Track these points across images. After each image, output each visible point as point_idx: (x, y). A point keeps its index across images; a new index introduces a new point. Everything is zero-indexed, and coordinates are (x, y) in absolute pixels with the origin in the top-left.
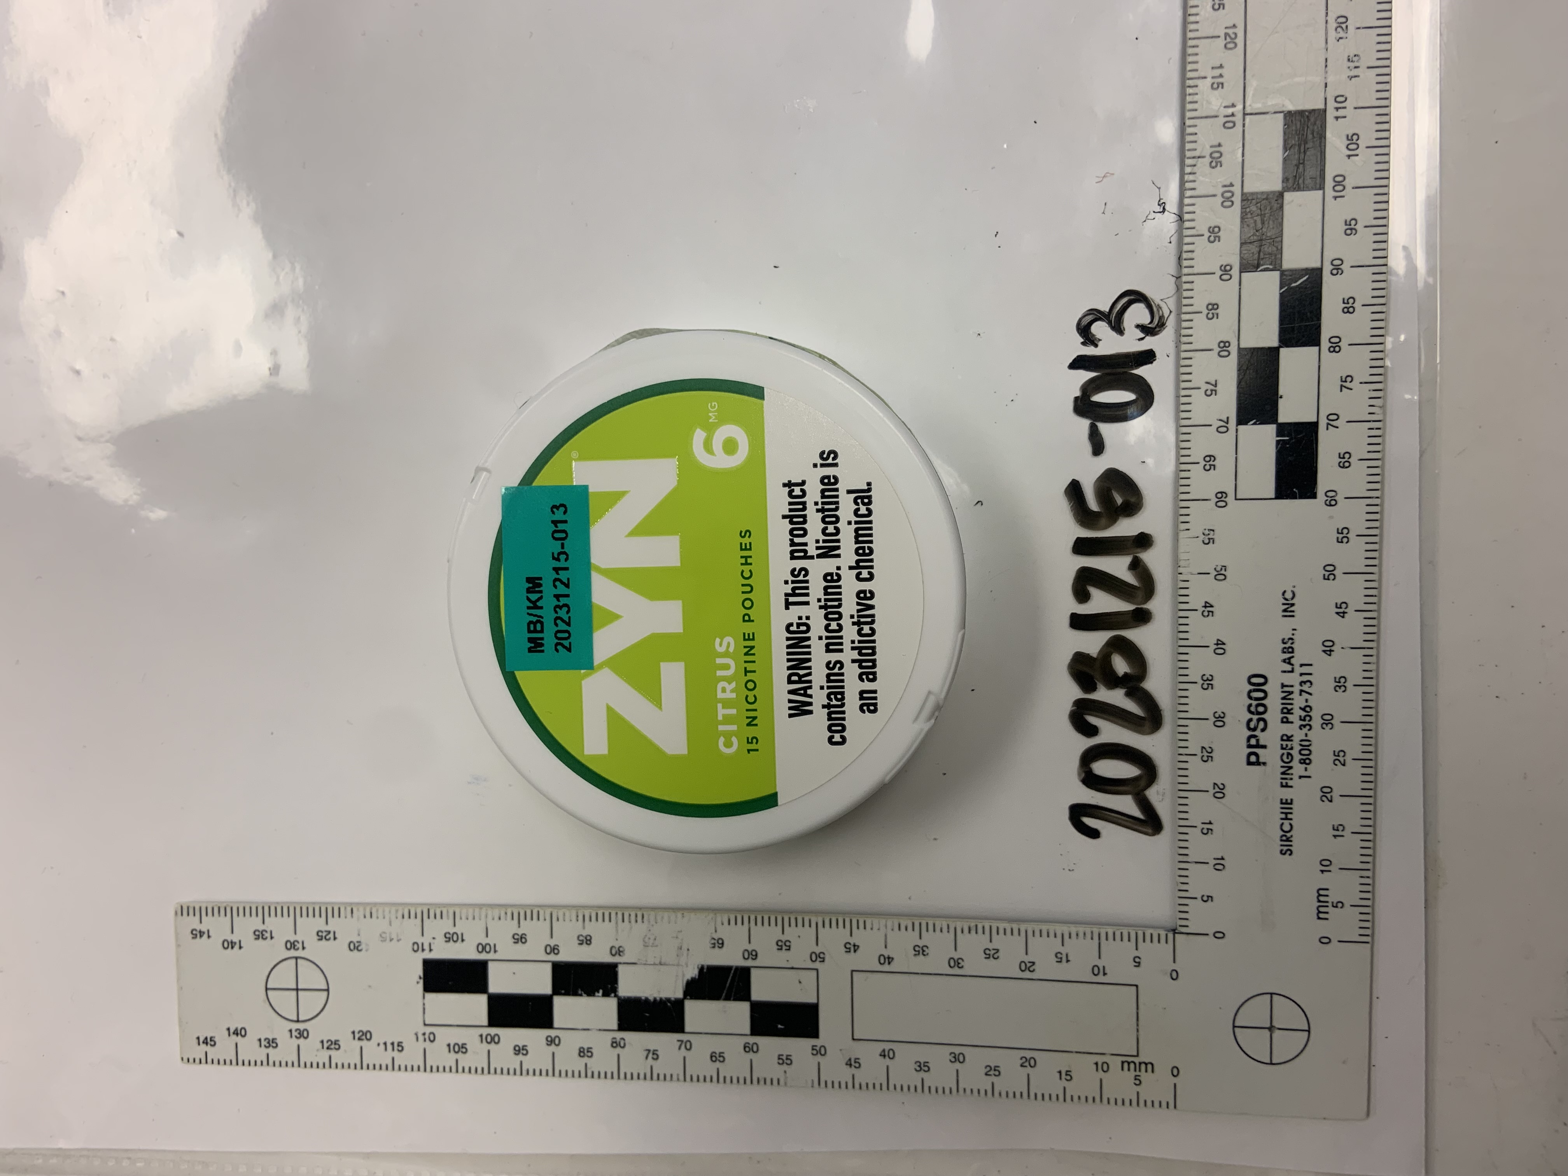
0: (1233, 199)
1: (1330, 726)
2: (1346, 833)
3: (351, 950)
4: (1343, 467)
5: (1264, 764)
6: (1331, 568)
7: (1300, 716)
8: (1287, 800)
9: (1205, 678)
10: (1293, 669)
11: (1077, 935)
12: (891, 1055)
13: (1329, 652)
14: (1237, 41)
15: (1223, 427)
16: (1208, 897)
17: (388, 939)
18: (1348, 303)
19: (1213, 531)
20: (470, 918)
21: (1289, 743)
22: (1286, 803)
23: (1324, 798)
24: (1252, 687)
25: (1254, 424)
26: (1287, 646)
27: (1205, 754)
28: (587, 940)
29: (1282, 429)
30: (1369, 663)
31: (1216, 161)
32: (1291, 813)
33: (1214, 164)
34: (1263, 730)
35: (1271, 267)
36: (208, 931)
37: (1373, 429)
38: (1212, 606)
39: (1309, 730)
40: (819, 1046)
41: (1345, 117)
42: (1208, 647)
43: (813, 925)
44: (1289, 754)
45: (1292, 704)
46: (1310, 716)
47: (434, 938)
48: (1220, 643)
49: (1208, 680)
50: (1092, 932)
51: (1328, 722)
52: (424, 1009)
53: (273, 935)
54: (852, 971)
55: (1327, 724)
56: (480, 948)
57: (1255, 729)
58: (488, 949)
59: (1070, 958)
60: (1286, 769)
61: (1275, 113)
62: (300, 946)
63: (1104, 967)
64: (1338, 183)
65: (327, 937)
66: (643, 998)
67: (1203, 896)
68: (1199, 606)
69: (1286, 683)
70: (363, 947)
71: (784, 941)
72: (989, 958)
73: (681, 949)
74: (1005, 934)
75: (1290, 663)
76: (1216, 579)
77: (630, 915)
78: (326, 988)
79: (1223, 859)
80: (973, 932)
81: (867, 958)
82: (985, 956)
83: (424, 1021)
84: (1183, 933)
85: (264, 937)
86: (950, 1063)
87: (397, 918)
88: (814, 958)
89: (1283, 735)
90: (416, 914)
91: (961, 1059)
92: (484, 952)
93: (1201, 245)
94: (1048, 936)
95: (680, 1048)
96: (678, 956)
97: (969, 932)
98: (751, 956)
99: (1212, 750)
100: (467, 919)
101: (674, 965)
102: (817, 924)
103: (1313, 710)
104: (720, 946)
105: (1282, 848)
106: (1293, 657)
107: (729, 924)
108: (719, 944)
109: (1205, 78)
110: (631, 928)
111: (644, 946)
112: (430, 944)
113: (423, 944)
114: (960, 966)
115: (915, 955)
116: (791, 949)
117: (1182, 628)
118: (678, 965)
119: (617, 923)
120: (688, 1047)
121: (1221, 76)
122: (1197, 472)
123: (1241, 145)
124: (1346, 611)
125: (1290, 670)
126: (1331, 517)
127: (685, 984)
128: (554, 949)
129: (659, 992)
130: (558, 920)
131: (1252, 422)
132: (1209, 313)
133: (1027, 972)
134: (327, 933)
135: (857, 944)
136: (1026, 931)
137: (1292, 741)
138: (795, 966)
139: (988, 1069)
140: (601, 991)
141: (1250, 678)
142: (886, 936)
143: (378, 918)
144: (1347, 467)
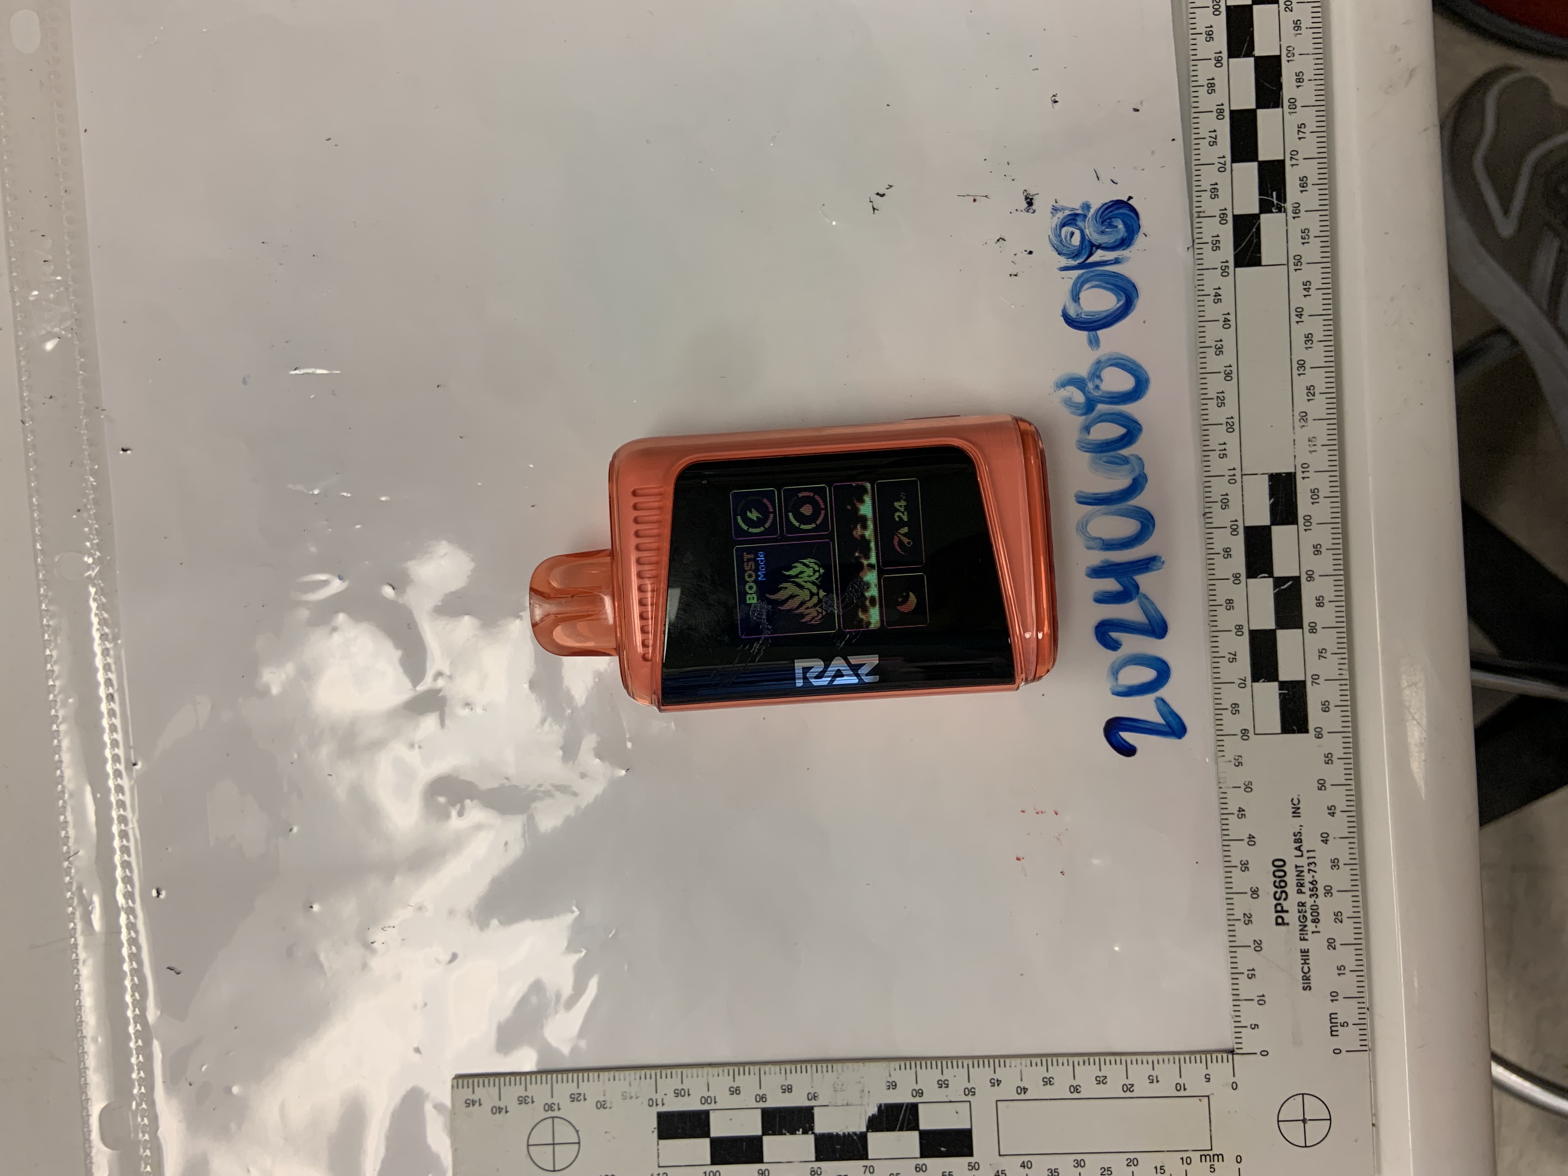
0: (1237, 530)
1: (1330, 894)
2: (1347, 971)
3: (598, 1108)
4: (1325, 711)
5: (1288, 924)
6: (1322, 782)
7: (1310, 888)
8: (1305, 950)
9: (1243, 863)
10: (1302, 854)
11: (1163, 1061)
12: (1029, 1166)
13: (1325, 841)
14: (1233, 427)
15: (1242, 685)
16: (1255, 1025)
17: (628, 1098)
18: (1319, 600)
19: (1241, 757)
20: (695, 1075)
21: (1304, 908)
22: (1305, 952)
23: (1330, 947)
24: (1275, 869)
25: (1264, 681)
26: (1298, 837)
27: (1247, 919)
28: (789, 1089)
29: (1283, 685)
30: (1353, 848)
31: (1225, 505)
32: (1308, 959)
33: (1224, 507)
34: (1285, 899)
35: (1266, 575)
36: (480, 1100)
37: (1342, 685)
38: (1244, 811)
39: (1317, 898)
40: (974, 1162)
41: (1308, 478)
42: (1243, 840)
43: (965, 1066)
44: (1304, 916)
45: (1303, 880)
46: (1317, 889)
47: (665, 1094)
48: (1251, 837)
49: (1245, 864)
50: (1174, 1058)
51: (1328, 892)
52: (658, 1153)
53: (534, 1100)
54: (997, 1101)
55: (1328, 893)
56: (703, 1102)
57: (1279, 899)
58: (709, 1102)
59: (1159, 1079)
60: (1302, 927)
61: (1262, 474)
62: (556, 1107)
63: (1184, 1085)
64: (1308, 521)
65: (579, 1099)
66: (835, 1133)
67: (1251, 1025)
68: (1235, 810)
69: (1298, 865)
70: (608, 1105)
71: (943, 1080)
72: (1099, 1083)
73: (863, 1091)
74: (1110, 1064)
75: (1300, 850)
76: (1245, 791)
77: (822, 1067)
78: (577, 1141)
79: (1263, 996)
80: (1087, 1064)
81: (1008, 1090)
82: (1097, 1082)
83: (659, 1164)
84: (1238, 1054)
85: (527, 1102)
86: (1074, 1168)
87: (635, 1079)
88: (967, 1093)
89: (1299, 903)
90: (651, 1075)
91: (1082, 1165)
92: (706, 1104)
93: (1219, 559)
94: (1142, 1063)
95: (865, 1173)
96: (861, 1097)
97: (1084, 1064)
98: (918, 1094)
99: (1251, 916)
100: (692, 1077)
101: (857, 1105)
102: (968, 1065)
103: (1318, 882)
104: (894, 1087)
105: (1304, 985)
106: (1301, 846)
107: (900, 1069)
108: (893, 1085)
109: (1215, 450)
110: (823, 1077)
111: (835, 1091)
112: (662, 1100)
113: (656, 1100)
114: (1078, 1091)
115: (1044, 1085)
116: (950, 1085)
117: (1225, 827)
118: (861, 1105)
119: (812, 1073)
120: (872, 1171)
121: (1225, 450)
122: (1227, 715)
123: (1241, 495)
124: (1334, 811)
125: (1300, 855)
126: (1319, 746)
127: (867, 1120)
128: (762, 1098)
129: (847, 1127)
130: (765, 1073)
131: (1261, 681)
132: (1227, 606)
133: (1128, 1091)
134: (578, 1095)
135: (999, 1079)
136: (1126, 1061)
137: (1305, 906)
138: (952, 1100)
139: (1103, 1170)
140: (801, 1130)
141: (1273, 862)
142: (1021, 1071)
143: (620, 1080)
144: (1328, 711)
